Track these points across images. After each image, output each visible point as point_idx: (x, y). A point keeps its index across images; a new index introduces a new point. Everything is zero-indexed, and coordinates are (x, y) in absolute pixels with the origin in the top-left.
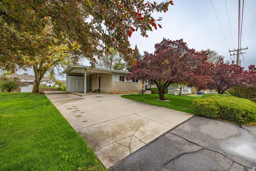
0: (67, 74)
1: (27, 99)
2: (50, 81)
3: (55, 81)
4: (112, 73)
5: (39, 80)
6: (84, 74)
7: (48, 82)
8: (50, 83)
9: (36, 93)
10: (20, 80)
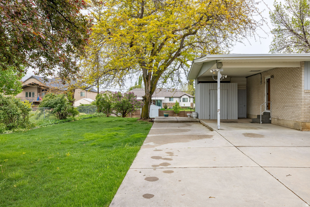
0: (196, 79)
1: (124, 130)
2: (185, 97)
3: (193, 97)
4: (299, 66)
5: (149, 96)
6: (216, 77)
7: (182, 99)
8: (184, 100)
9: (145, 119)
10: (136, 96)
